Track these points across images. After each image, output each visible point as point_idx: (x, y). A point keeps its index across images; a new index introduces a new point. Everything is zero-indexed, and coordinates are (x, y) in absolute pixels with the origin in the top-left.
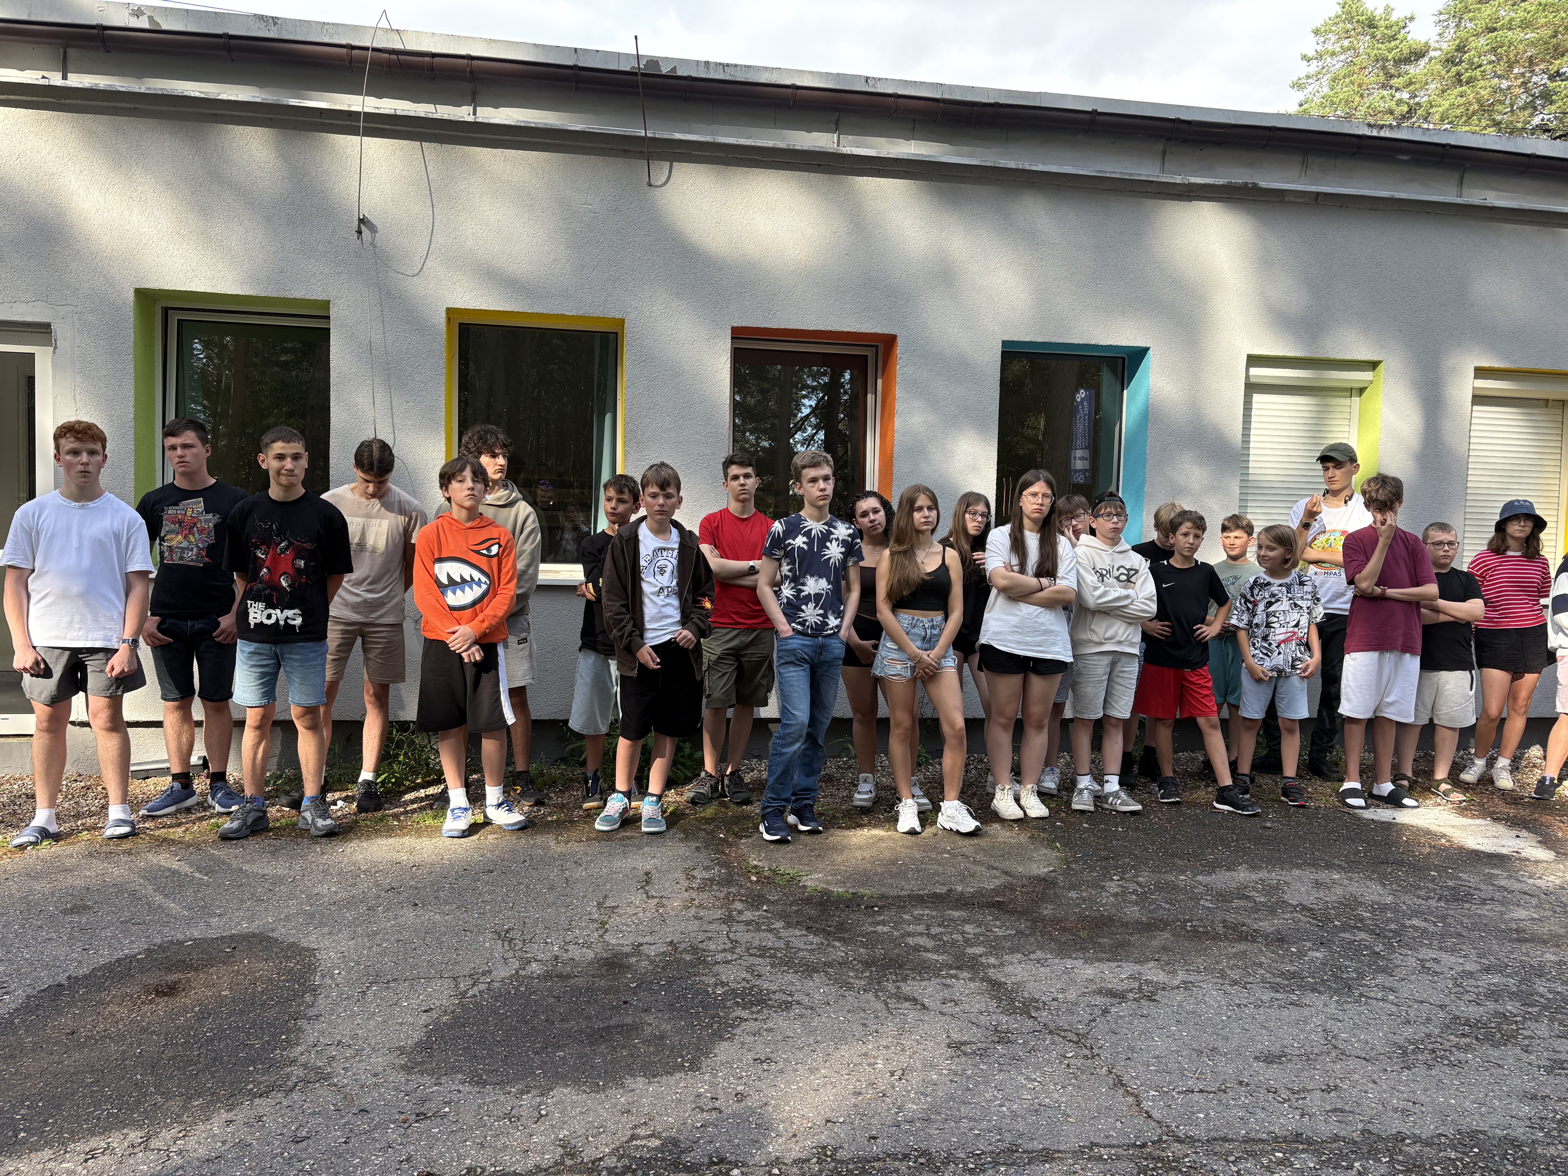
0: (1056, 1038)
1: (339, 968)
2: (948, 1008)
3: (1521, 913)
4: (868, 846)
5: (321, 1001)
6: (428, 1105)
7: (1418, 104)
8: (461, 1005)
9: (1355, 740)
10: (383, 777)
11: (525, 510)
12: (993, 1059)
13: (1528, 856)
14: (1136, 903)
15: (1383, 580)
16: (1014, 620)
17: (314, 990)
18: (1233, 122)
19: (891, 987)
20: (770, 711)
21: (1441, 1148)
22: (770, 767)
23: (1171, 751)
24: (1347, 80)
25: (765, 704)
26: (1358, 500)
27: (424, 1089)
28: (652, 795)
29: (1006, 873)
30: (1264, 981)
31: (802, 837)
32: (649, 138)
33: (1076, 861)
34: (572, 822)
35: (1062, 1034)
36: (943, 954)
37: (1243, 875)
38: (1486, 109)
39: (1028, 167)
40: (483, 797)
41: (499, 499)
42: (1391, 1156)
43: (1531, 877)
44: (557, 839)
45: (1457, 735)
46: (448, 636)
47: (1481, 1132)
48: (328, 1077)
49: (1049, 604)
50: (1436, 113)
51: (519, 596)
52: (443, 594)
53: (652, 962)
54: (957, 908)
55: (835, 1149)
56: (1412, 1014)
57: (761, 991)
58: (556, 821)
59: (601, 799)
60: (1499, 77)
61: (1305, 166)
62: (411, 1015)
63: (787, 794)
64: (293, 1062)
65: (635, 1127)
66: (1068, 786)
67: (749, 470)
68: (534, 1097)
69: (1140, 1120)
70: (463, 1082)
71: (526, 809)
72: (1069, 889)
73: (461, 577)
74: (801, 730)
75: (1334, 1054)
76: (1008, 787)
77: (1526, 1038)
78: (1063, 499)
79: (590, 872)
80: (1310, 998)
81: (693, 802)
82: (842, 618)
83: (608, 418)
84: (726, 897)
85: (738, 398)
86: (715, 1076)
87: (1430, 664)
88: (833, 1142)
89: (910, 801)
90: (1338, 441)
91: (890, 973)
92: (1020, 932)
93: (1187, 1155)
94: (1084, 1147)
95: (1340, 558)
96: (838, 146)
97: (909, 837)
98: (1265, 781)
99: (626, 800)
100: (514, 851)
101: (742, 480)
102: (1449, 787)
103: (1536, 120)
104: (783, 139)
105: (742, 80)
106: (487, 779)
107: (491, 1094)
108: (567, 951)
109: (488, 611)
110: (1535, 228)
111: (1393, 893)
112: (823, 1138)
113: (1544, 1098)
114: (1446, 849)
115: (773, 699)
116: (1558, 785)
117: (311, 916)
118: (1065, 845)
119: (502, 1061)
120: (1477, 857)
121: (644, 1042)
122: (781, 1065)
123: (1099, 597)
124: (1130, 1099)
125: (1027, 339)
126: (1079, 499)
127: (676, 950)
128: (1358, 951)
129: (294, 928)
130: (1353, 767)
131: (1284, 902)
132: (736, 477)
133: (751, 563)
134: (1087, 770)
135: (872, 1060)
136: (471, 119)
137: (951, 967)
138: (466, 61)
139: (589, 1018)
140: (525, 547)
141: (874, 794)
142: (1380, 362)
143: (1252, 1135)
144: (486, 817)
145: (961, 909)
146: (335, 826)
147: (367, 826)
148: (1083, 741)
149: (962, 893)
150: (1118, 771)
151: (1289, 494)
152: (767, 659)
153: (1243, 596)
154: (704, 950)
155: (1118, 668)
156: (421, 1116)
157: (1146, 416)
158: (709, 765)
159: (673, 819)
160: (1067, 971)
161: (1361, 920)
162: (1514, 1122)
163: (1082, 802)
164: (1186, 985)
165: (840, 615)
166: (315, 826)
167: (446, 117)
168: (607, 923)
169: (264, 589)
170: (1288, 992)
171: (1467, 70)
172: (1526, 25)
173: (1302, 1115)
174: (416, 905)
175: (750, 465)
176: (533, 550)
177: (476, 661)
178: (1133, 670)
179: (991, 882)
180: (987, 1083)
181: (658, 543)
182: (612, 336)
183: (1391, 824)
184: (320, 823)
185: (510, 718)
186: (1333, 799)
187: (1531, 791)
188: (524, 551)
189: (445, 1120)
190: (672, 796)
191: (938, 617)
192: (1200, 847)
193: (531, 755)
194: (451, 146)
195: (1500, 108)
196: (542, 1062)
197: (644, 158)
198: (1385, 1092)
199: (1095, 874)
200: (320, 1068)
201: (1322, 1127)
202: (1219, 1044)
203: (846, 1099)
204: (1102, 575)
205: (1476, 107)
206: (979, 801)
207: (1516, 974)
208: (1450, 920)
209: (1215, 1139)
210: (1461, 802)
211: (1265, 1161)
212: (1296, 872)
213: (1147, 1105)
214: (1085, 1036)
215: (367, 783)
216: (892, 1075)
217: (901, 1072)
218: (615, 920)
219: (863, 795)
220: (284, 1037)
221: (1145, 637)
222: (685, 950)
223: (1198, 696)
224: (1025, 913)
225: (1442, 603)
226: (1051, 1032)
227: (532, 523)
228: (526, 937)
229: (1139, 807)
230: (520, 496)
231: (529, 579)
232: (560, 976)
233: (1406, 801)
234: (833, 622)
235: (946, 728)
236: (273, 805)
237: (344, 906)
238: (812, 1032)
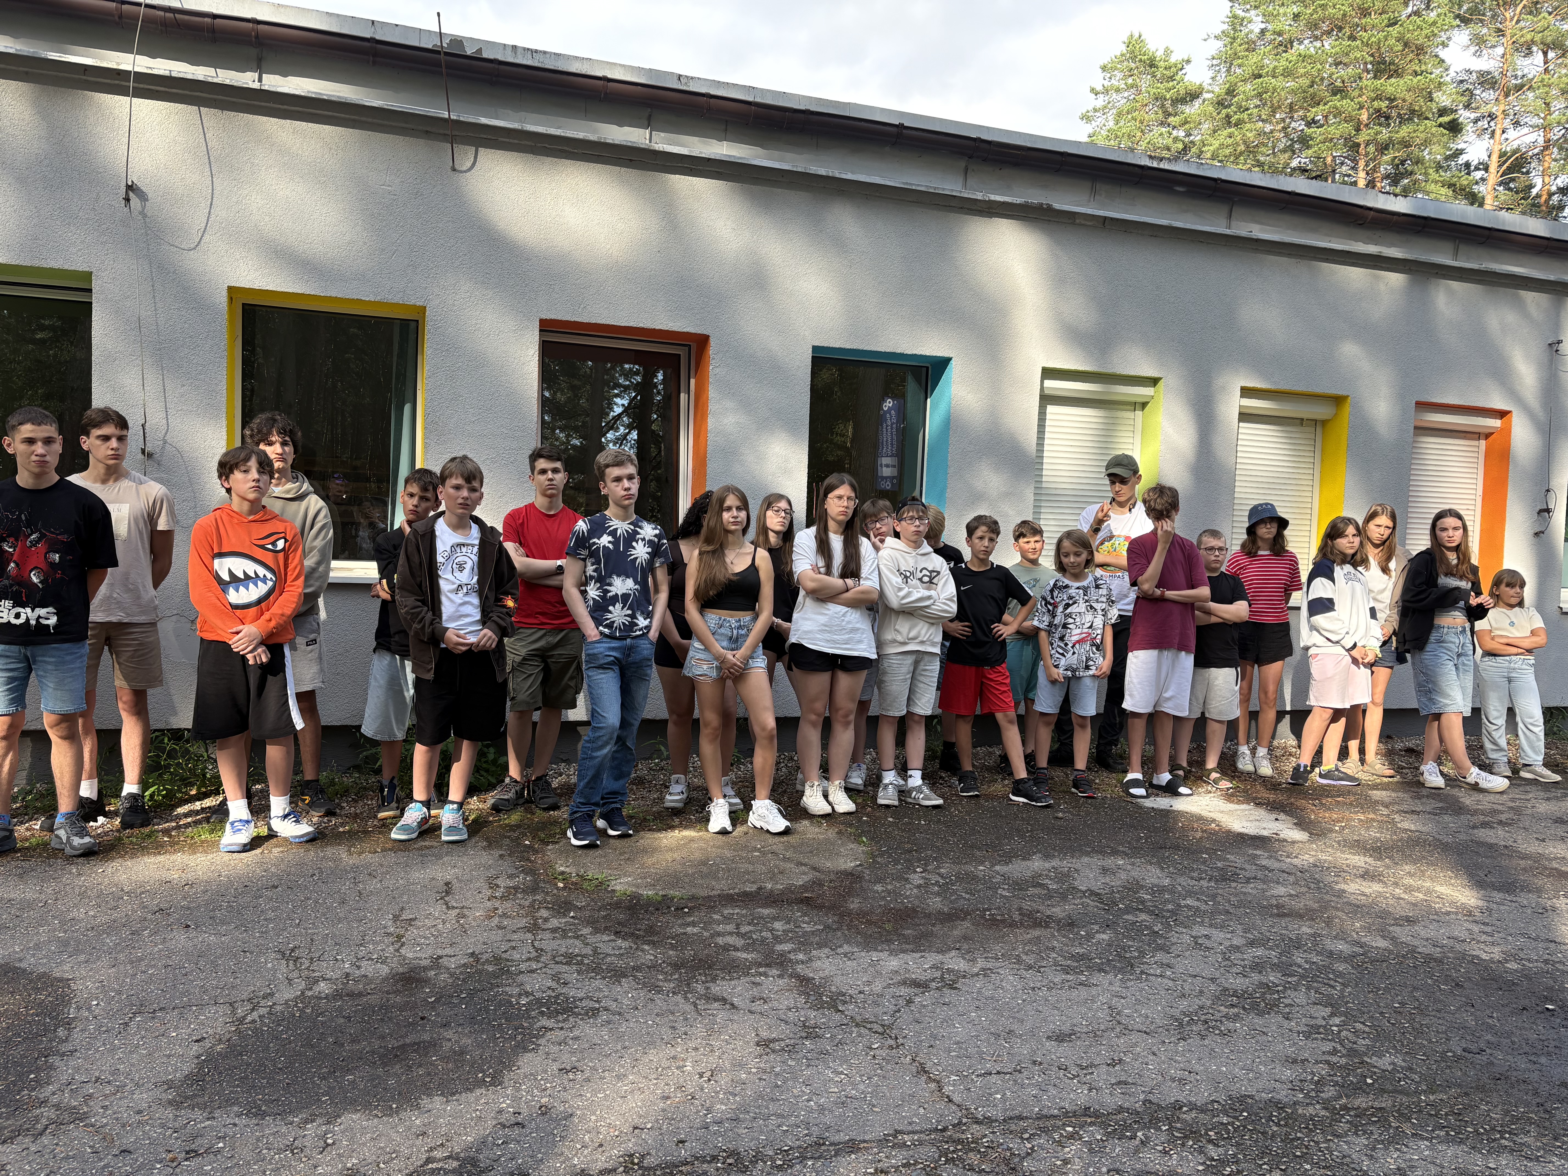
0: (863, 1030)
1: (97, 999)
2: (757, 1006)
3: (1281, 890)
4: (678, 848)
5: (76, 1034)
6: (199, 1141)
7: (1192, 142)
8: (238, 1032)
9: (1137, 733)
10: (152, 789)
11: (317, 503)
12: (801, 1055)
13: (1286, 837)
14: (938, 894)
15: (1163, 582)
16: (822, 619)
17: (68, 1024)
18: (1029, 145)
19: (700, 988)
20: (578, 713)
21: (1214, 1114)
22: (580, 771)
23: (970, 745)
24: (1130, 116)
25: (573, 706)
26: (1140, 508)
27: (195, 1125)
28: (453, 803)
29: (814, 869)
30: (1056, 964)
31: (612, 841)
32: (453, 120)
33: (882, 856)
34: (366, 832)
35: (869, 1026)
36: (752, 952)
37: (1037, 864)
38: (1251, 150)
39: (837, 175)
40: (268, 808)
41: (288, 492)
42: (1170, 1124)
43: (1288, 857)
44: (349, 850)
45: (1224, 727)
46: (230, 636)
47: (1249, 1096)
48: (84, 1117)
49: (854, 604)
50: (1208, 151)
51: (306, 595)
52: (225, 591)
53: (452, 975)
54: (765, 906)
55: (643, 1156)
56: (1187, 987)
57: (567, 999)
58: (349, 832)
59: (397, 808)
60: (1263, 121)
61: (1094, 192)
62: (180, 1046)
63: (597, 799)
64: (43, 1103)
65: (431, 1149)
66: (874, 781)
67: (558, 465)
68: (320, 1125)
69: (941, 1105)
70: (239, 1115)
71: (315, 819)
72: (875, 883)
73: (245, 572)
74: (612, 733)
75: (1118, 1030)
76: (816, 783)
77: (1286, 1006)
78: (868, 503)
79: (386, 883)
80: (1097, 978)
81: (496, 808)
82: (651, 618)
83: (407, 408)
84: (532, 905)
85: (547, 394)
86: (518, 1090)
87: (1202, 662)
88: (640, 1149)
89: (721, 801)
90: (1120, 453)
91: (700, 974)
92: (827, 927)
93: (985, 1136)
94: (888, 1135)
95: (1124, 561)
96: (650, 141)
97: (720, 836)
98: (1058, 774)
99: (425, 810)
100: (301, 865)
101: (550, 475)
102: (1218, 775)
103: (1294, 163)
104: (594, 132)
105: (552, 67)
106: (272, 789)
107: (271, 1126)
108: (359, 967)
109: (275, 609)
110: (1293, 260)
111: (1170, 875)
112: (630, 1146)
113: (1303, 1061)
114: (1215, 833)
115: (581, 699)
116: (1311, 772)
117: (65, 943)
118: (872, 839)
119: (284, 1089)
120: (1242, 839)
121: (442, 1059)
122: (587, 1074)
123: (904, 598)
124: (933, 1085)
125: (837, 346)
126: (884, 503)
127: (478, 961)
128: (1140, 931)
129: (45, 957)
130: (1136, 759)
131: (1074, 888)
132: (543, 472)
133: (559, 562)
134: (892, 766)
135: (681, 1063)
136: (256, 85)
137: (760, 965)
138: (251, 25)
139: (383, 1037)
140: (315, 544)
141: (685, 795)
142: (1160, 379)
143: (1044, 1113)
144: (270, 829)
145: (771, 906)
146: (94, 844)
147: (131, 843)
148: (887, 737)
149: (771, 891)
150: (920, 766)
151: (1079, 500)
152: (575, 659)
153: (1044, 598)
154: (508, 960)
155: (921, 667)
156: (192, 1154)
157: (948, 424)
158: (514, 770)
159: (475, 827)
160: (873, 964)
161: (1143, 902)
162: (1278, 1085)
163: (887, 797)
164: (985, 972)
165: (649, 615)
166: (71, 845)
167: (227, 82)
168: (403, 936)
169: (11, 586)
170: (1077, 973)
171: (1235, 113)
172: (1288, 73)
173: (1090, 1090)
174: (188, 926)
175: (558, 459)
176: (324, 547)
177: (262, 663)
178: (935, 667)
179: (800, 878)
180: (795, 1079)
181: (457, 538)
182: (413, 324)
183: (1168, 811)
184: (77, 841)
185: (299, 723)
186: (1118, 790)
187: (1287, 777)
188: (315, 547)
189: (219, 1157)
190: (474, 803)
191: (746, 617)
192: (997, 838)
193: (320, 763)
194: (233, 113)
195: (1263, 149)
196: (329, 1087)
197: (447, 142)
198: (1164, 1063)
199: (900, 867)
200: (74, 1108)
201: (1108, 1100)
202: (1015, 1027)
203: (654, 1105)
204: (906, 577)
205: (1242, 147)
206: (789, 798)
207: (1277, 946)
208: (1219, 899)
209: (1011, 1118)
210: (1228, 789)
211: (1056, 1136)
212: (1086, 859)
213: (948, 1089)
214: (890, 1027)
215: (133, 797)
216: (701, 1076)
217: (709, 1073)
218: (412, 933)
219: (675, 796)
220: (32, 1076)
221: (946, 636)
222: (487, 960)
223: (997, 692)
224: (832, 908)
225: (1213, 605)
226: (857, 1025)
227: (324, 517)
228: (313, 955)
229: (940, 802)
230: (311, 489)
231: (320, 577)
232: (351, 995)
233: (1183, 790)
234: (642, 622)
235: (757, 729)
236: (22, 823)
237: (104, 932)
238: (620, 1038)
